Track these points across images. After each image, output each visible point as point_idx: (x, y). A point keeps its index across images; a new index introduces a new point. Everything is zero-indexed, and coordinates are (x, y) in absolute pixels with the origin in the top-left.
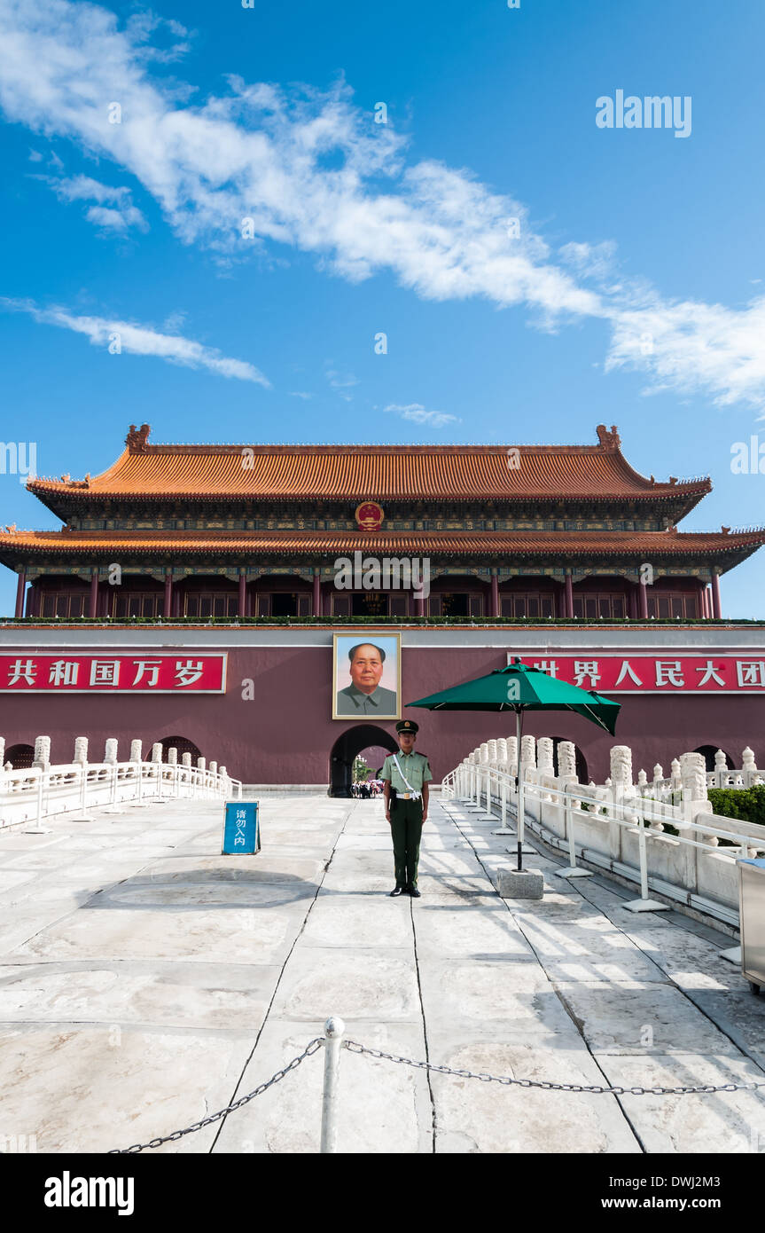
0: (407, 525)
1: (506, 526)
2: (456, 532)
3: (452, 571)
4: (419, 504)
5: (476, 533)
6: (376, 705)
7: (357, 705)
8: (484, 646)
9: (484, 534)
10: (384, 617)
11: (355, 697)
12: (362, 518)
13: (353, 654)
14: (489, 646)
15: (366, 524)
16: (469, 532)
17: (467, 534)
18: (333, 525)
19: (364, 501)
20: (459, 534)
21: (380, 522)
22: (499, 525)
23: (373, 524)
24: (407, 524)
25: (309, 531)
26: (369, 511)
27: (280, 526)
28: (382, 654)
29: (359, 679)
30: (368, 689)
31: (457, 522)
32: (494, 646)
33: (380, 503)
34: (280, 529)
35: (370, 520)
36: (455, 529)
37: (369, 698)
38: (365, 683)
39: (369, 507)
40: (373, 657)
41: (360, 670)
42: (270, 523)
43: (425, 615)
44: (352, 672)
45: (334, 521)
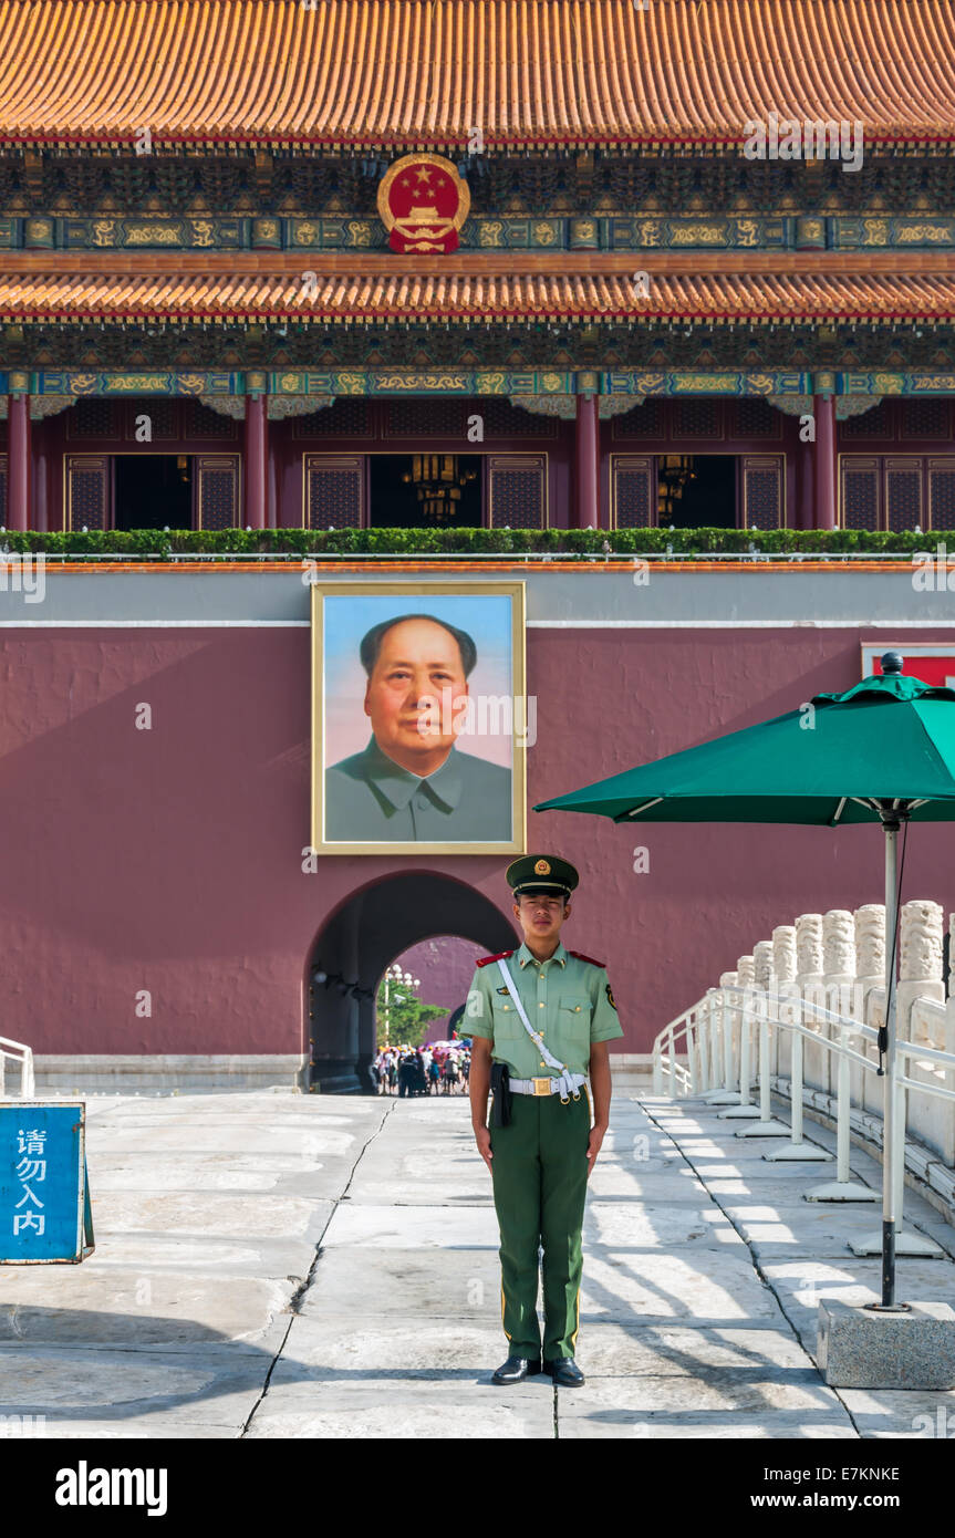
0: (545, 232)
1: (863, 234)
2: (704, 255)
3: (691, 383)
4: (585, 161)
5: (765, 261)
6: (446, 809)
7: (388, 807)
8: (789, 624)
9: (791, 260)
10: (471, 532)
11: (387, 786)
12: (400, 210)
13: (372, 648)
14: (805, 624)
15: (413, 229)
16: (743, 256)
17: (738, 262)
18: (306, 231)
19: (405, 152)
20: (713, 263)
21: (456, 223)
22: (842, 232)
23: (435, 229)
24: (544, 228)
25: (228, 256)
26: (424, 187)
27: (137, 236)
28: (467, 649)
29: (394, 728)
30: (422, 757)
31: (702, 221)
32: (819, 624)
33: (457, 158)
34: (134, 247)
35: (424, 216)
36: (698, 247)
37: (425, 789)
38: (409, 739)
39: (423, 175)
40: (438, 660)
41: (395, 698)
42: (102, 227)
43: (603, 523)
44: (373, 704)
45: (309, 219)
